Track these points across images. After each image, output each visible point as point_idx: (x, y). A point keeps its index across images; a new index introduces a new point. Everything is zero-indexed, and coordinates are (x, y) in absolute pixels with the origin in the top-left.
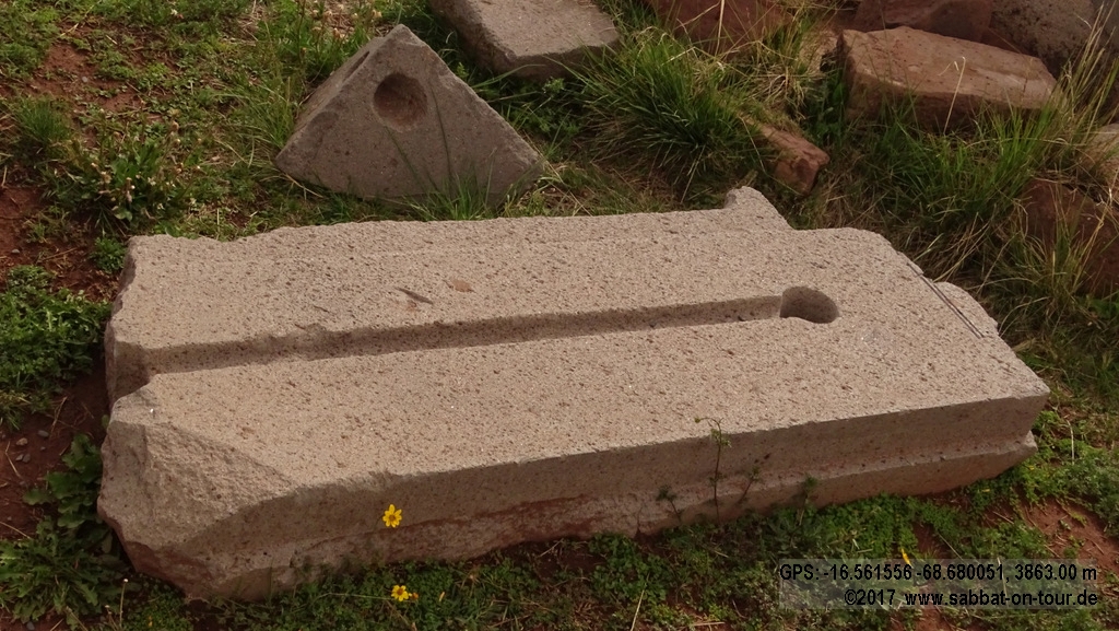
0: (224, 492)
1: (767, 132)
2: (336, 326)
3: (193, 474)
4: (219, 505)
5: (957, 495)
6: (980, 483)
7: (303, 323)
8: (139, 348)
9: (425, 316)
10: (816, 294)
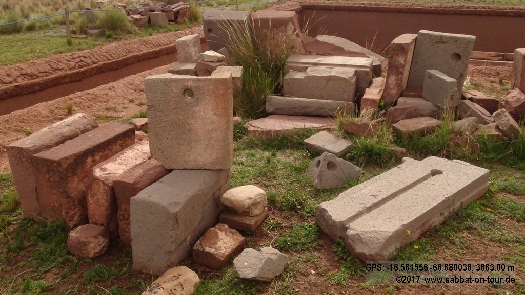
0: (380, 238)
1: (393, 148)
2: (368, 205)
3: (372, 238)
4: (381, 241)
5: (483, 197)
6: (485, 194)
7: (362, 207)
8: (342, 221)
9: (380, 199)
10: (435, 170)
